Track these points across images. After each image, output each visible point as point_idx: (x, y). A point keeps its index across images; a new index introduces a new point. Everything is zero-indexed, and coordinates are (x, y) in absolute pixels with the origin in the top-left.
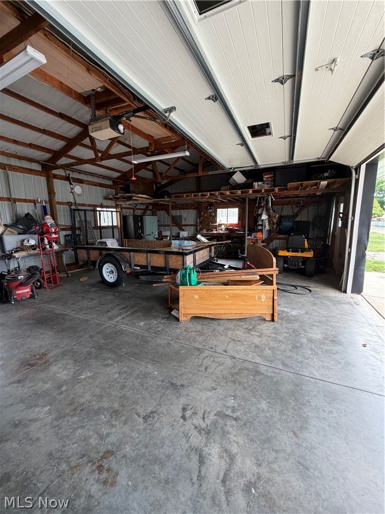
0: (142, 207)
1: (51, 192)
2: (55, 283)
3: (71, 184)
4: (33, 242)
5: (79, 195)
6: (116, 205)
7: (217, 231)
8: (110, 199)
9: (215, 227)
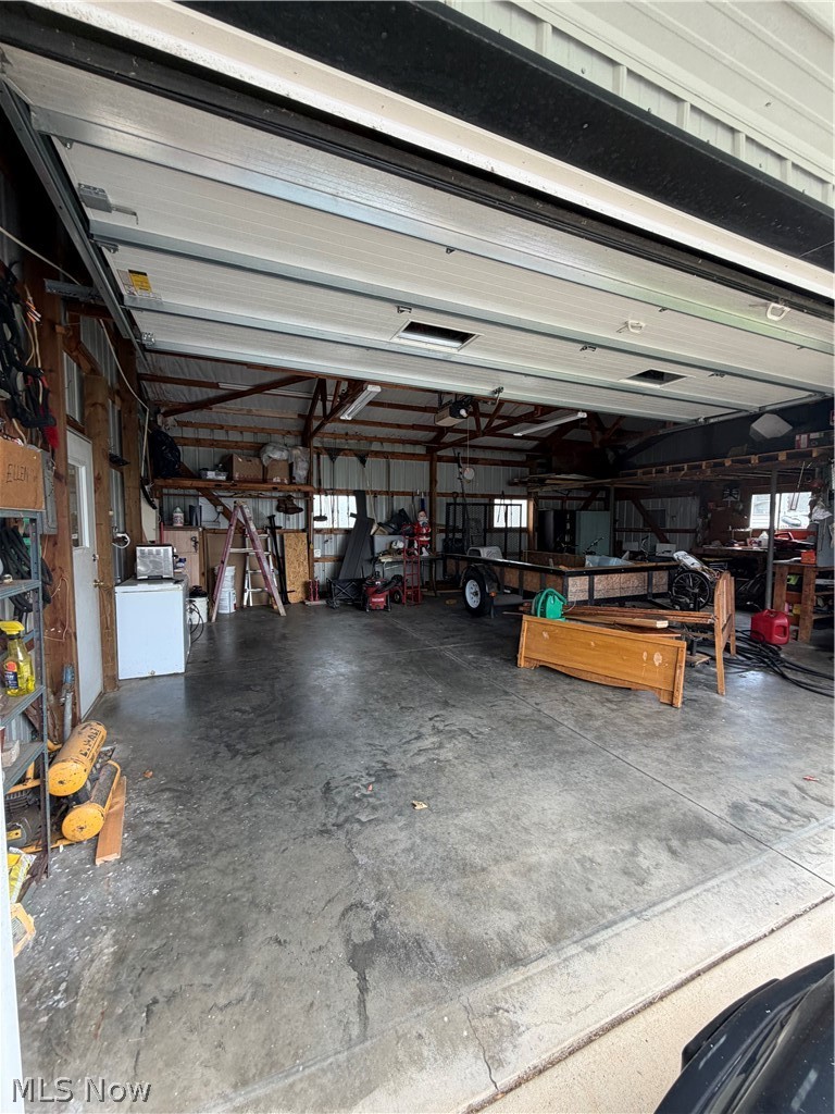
0: (584, 494)
1: (433, 481)
2: (416, 599)
3: (460, 466)
4: (401, 545)
5: (469, 482)
6: (529, 493)
7: (746, 545)
8: (516, 484)
9: (743, 538)
